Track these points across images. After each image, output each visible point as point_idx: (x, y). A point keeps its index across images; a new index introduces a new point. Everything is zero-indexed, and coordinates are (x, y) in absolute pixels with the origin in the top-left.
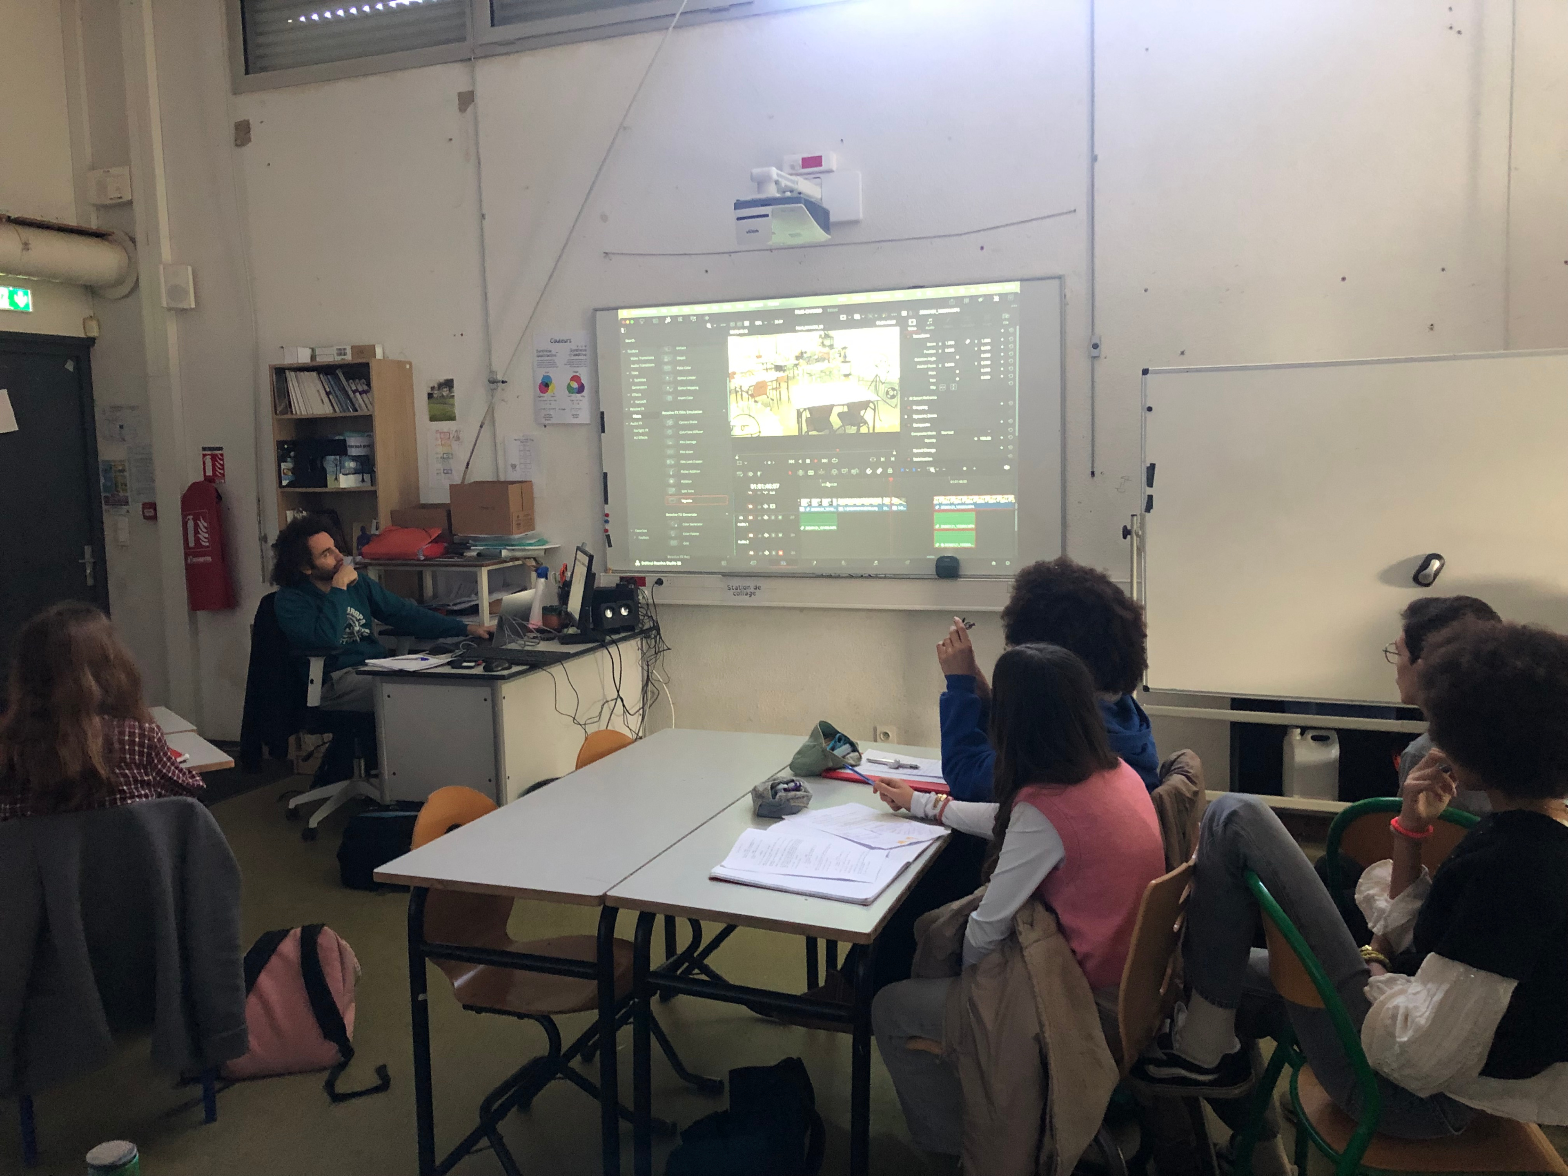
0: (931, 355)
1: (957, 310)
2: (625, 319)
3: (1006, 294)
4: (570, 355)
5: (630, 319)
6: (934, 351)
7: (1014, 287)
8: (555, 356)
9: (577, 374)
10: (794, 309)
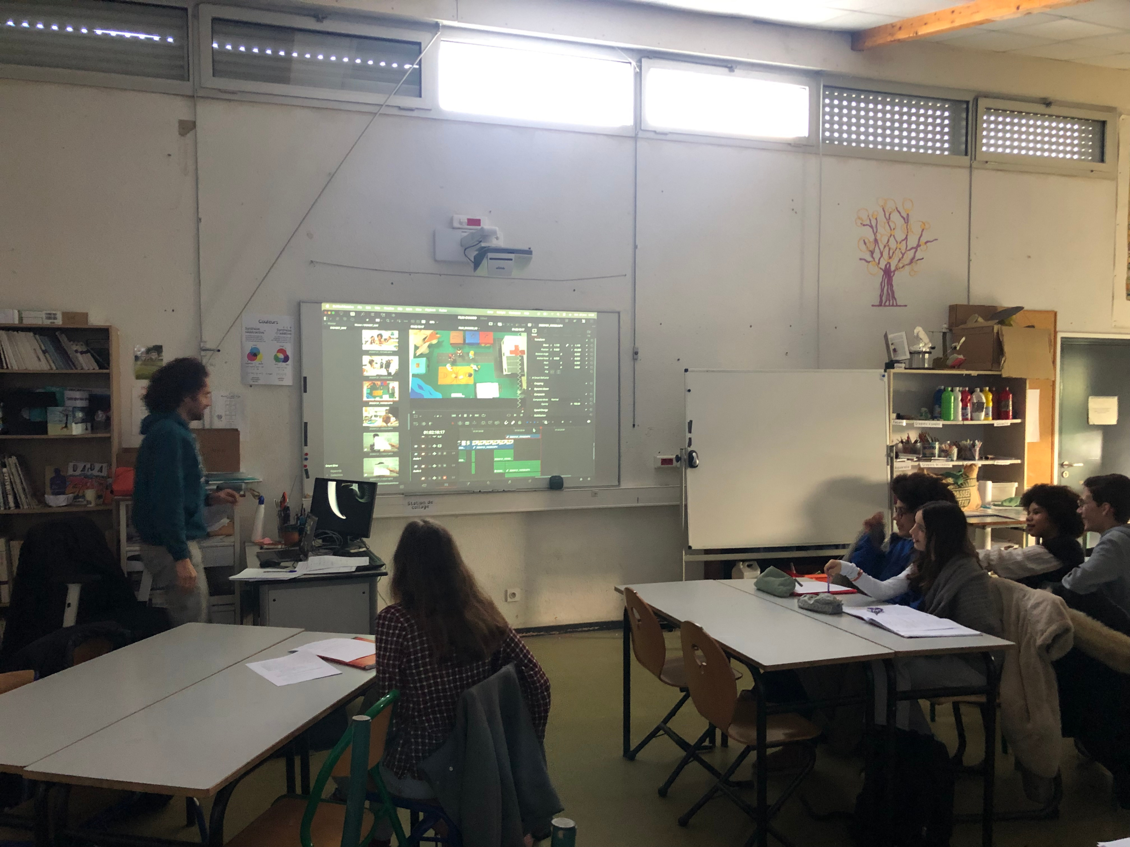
0: (546, 352)
1: (561, 326)
2: (328, 311)
3: (590, 319)
4: (277, 333)
5: (331, 311)
6: (547, 350)
7: (593, 315)
8: (263, 333)
9: (284, 348)
10: (458, 315)
